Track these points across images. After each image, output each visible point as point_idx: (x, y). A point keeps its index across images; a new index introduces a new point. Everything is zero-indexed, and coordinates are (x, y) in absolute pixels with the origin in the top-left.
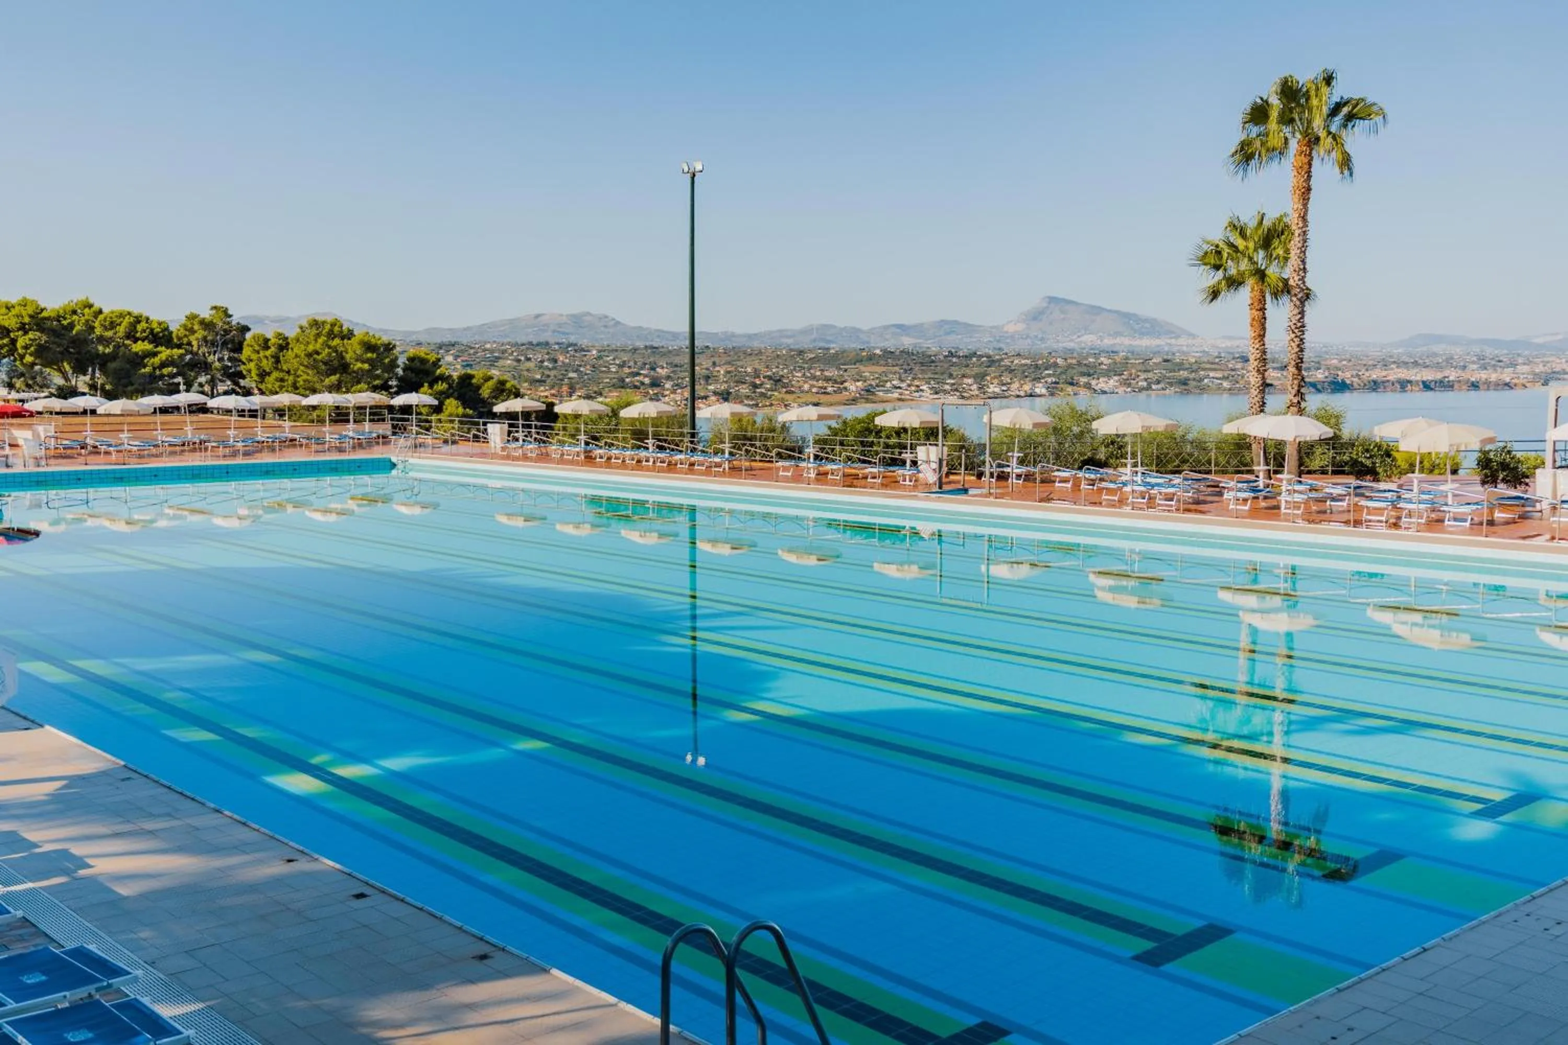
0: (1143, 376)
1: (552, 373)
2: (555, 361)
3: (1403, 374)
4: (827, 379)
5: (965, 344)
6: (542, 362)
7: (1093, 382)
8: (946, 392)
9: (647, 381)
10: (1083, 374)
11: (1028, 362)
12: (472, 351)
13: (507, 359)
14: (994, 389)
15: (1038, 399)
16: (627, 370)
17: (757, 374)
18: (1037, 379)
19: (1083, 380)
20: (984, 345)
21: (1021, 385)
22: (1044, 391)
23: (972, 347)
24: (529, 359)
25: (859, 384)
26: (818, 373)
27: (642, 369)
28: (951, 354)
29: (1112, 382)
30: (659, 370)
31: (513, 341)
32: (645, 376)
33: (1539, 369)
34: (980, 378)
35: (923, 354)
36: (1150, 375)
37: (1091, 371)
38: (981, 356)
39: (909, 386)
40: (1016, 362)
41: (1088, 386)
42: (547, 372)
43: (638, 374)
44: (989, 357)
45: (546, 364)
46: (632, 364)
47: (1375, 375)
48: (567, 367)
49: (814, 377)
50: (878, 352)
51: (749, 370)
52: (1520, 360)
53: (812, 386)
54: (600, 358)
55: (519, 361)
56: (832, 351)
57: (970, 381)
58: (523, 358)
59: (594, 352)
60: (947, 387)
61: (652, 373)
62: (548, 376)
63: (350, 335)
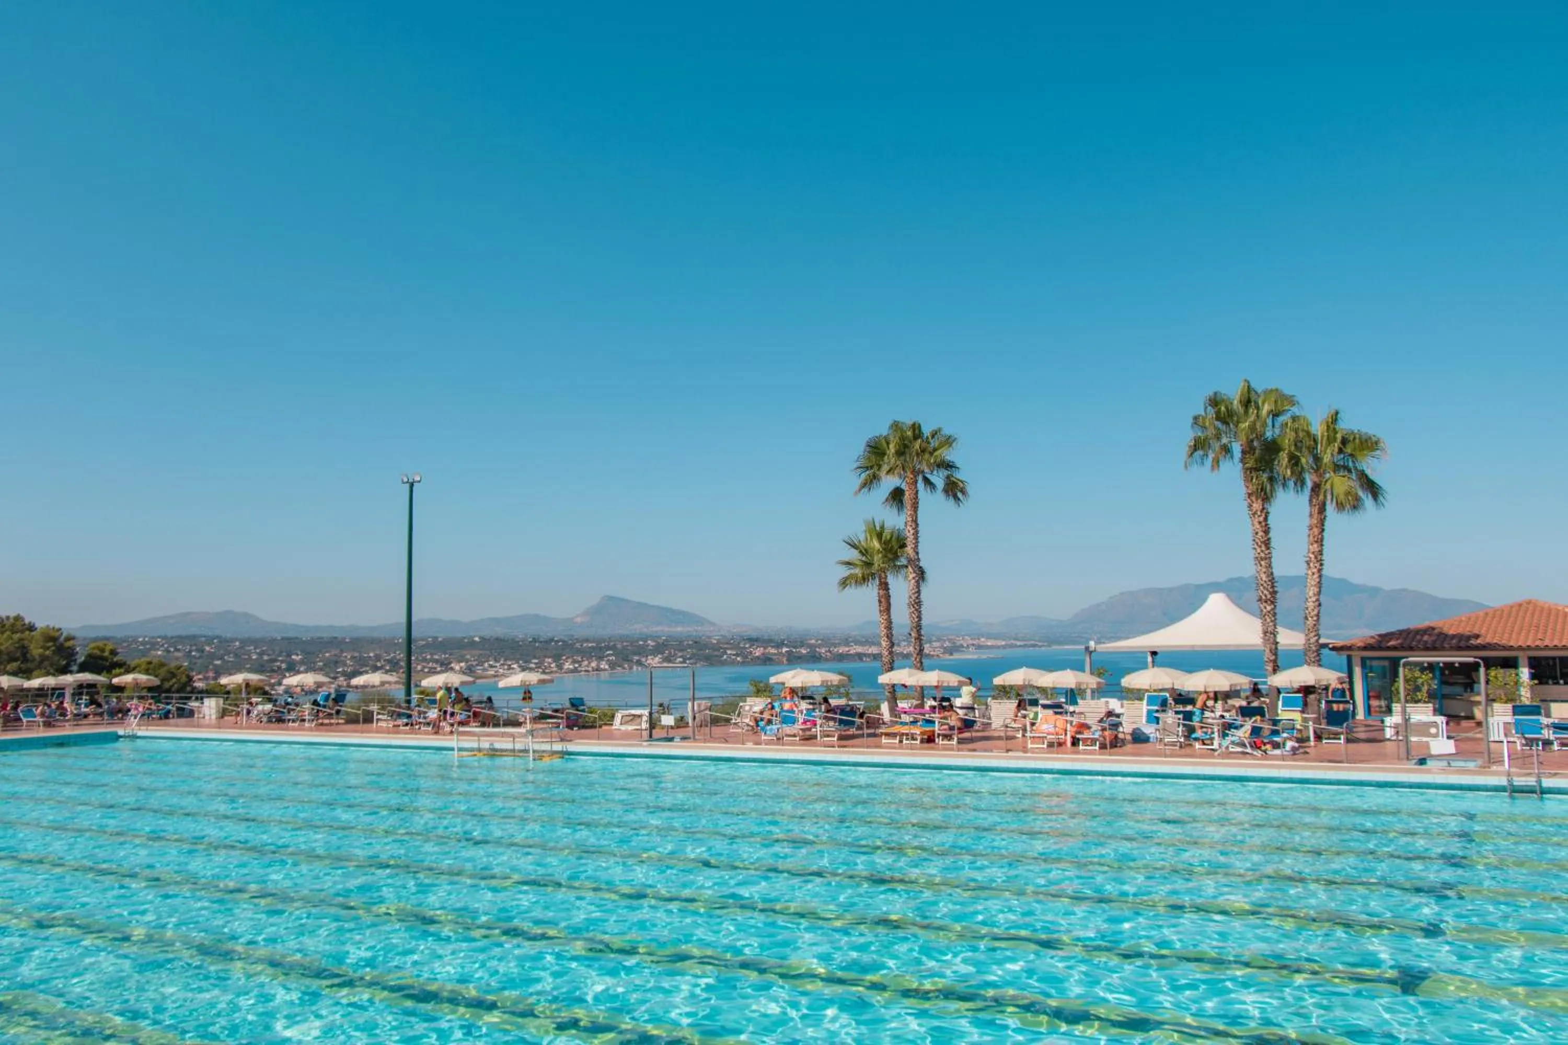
0: (680, 654)
1: (200, 661)
2: (203, 651)
3: (859, 649)
4: (436, 661)
5: (545, 632)
6: (190, 651)
7: (643, 660)
8: (531, 669)
9: (284, 666)
10: (635, 654)
11: (594, 645)
12: (125, 644)
13: (158, 649)
14: (568, 666)
15: (602, 673)
16: (266, 658)
17: (378, 658)
18: (600, 658)
19: (636, 658)
20: (559, 633)
21: (589, 663)
22: (607, 667)
23: (550, 635)
24: (178, 650)
25: (463, 664)
26: (429, 657)
27: (279, 655)
28: (535, 640)
29: (657, 659)
30: (294, 657)
31: (163, 634)
32: (282, 662)
33: (947, 644)
34: (557, 658)
35: (513, 639)
36: (685, 653)
37: (643, 651)
38: (558, 641)
39: (502, 665)
40: (585, 645)
41: (639, 663)
42: (194, 661)
43: (276, 660)
44: (563, 641)
45: (193, 653)
46: (270, 652)
47: (842, 650)
48: (212, 656)
49: (425, 660)
50: (477, 639)
51: (372, 655)
52: (934, 639)
53: (424, 667)
54: (241, 648)
55: (169, 652)
56: (440, 639)
57: (550, 660)
58: (172, 649)
59: (237, 643)
60: (533, 666)
61: (288, 659)
62: (195, 663)
63: (31, 628)
